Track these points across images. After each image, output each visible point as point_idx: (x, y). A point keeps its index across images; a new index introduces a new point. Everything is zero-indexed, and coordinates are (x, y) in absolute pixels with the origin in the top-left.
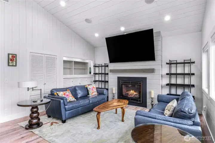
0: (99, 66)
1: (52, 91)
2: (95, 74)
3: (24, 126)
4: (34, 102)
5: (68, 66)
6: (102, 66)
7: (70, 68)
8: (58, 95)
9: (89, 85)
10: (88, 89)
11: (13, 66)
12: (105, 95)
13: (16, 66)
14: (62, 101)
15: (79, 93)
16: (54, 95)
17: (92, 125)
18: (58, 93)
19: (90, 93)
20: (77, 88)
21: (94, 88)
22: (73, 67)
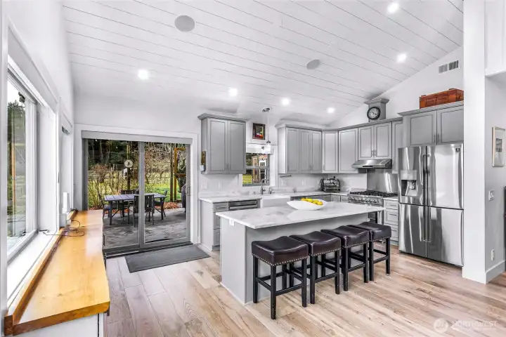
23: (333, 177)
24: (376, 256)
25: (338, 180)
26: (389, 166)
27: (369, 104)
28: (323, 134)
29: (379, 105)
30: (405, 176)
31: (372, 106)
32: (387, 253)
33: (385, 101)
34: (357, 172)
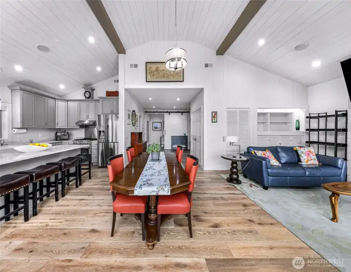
0: (318, 117)
1: (248, 148)
2: (310, 130)
3: (226, 178)
4: (233, 157)
5: (262, 119)
6: (326, 116)
7: (263, 123)
8: (256, 154)
9: (300, 147)
10: (300, 154)
11: (215, 122)
12: (341, 169)
13: (216, 122)
14: (264, 162)
15: (284, 157)
16: (251, 153)
17: (316, 209)
18: (255, 151)
19: (302, 159)
20: (279, 150)
21: (312, 153)
22: (269, 121)
23: (64, 130)
24: (83, 172)
25: (68, 133)
26: (94, 124)
27: (85, 89)
28: (57, 102)
29: (90, 90)
30: (102, 129)
31: (86, 90)
32: (89, 169)
33: (93, 90)
34: (79, 127)
